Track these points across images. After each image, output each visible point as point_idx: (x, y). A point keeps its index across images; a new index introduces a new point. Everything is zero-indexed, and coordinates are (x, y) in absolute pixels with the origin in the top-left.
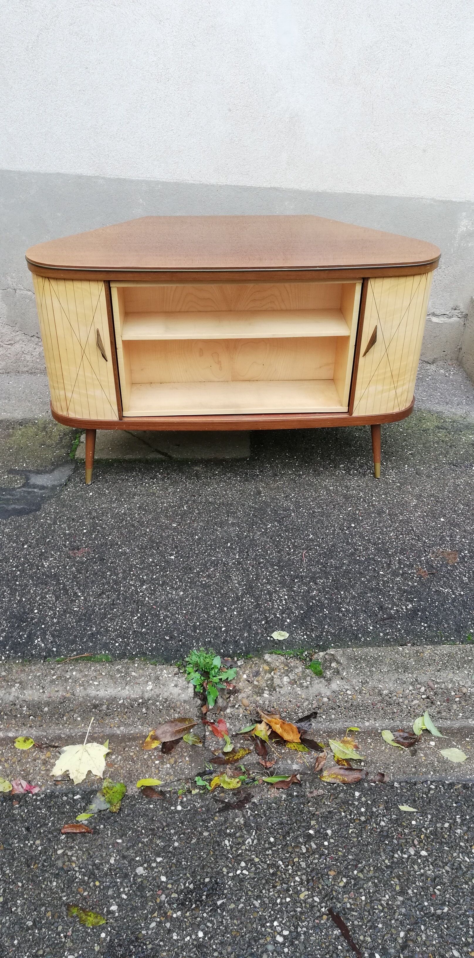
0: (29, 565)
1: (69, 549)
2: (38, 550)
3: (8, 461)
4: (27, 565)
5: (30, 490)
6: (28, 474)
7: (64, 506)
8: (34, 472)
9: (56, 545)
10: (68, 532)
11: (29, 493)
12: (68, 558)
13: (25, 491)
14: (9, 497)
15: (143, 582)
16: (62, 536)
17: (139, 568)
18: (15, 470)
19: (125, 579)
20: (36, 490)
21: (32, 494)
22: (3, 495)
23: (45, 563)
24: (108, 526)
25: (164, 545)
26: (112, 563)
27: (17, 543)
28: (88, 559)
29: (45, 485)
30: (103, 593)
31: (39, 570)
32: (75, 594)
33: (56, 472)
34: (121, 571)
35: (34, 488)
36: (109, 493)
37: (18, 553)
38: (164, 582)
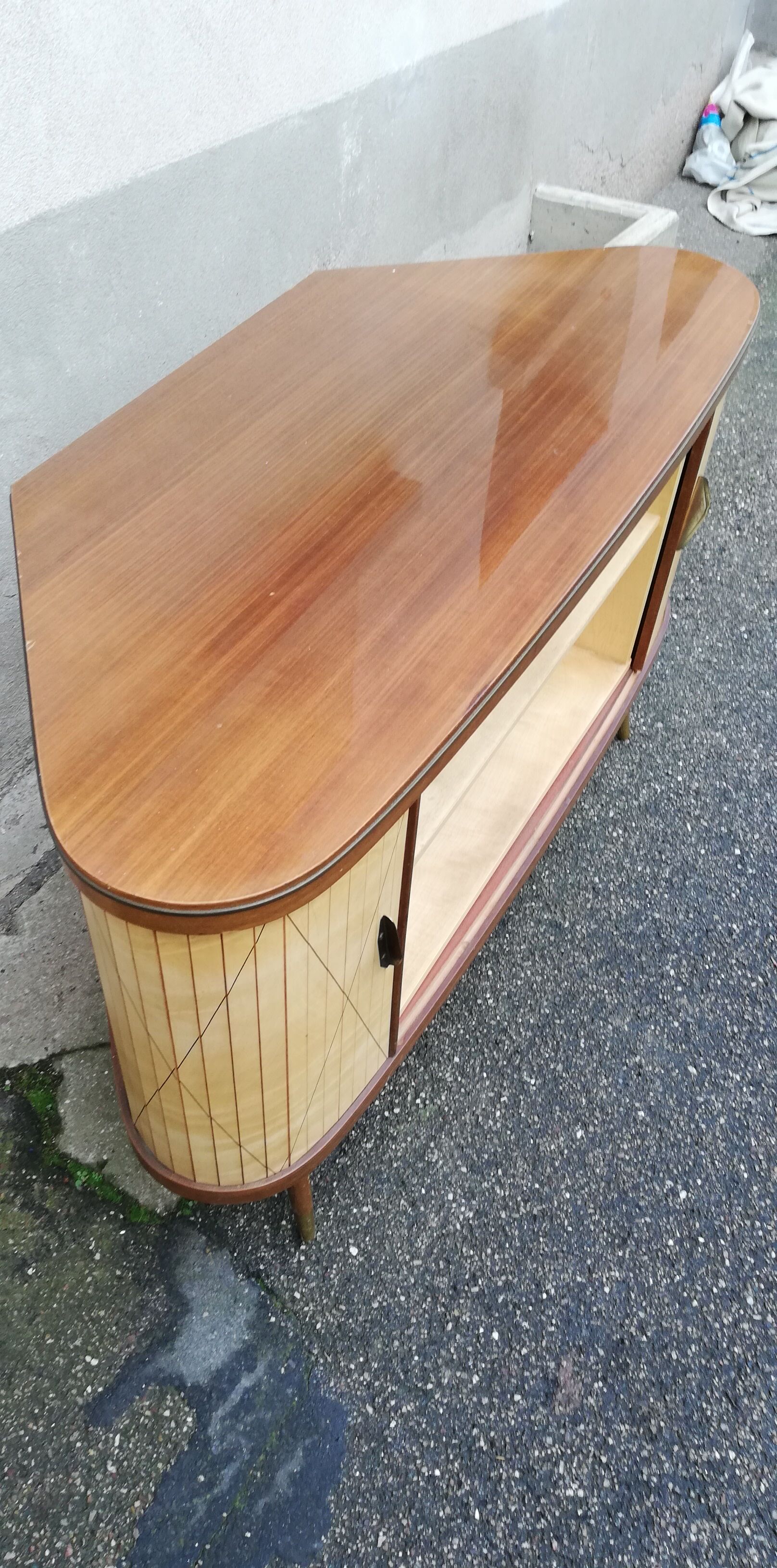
0: (559, 1539)
1: (544, 1404)
2: (509, 1488)
3: (37, 1397)
4: (555, 1544)
5: (235, 1397)
6: (150, 1369)
7: (364, 1340)
8: (151, 1350)
9: (512, 1432)
10: (476, 1379)
11: (246, 1405)
12: (575, 1422)
13: (234, 1415)
14: (228, 1473)
15: (736, 1296)
16: (485, 1401)
17: (685, 1279)
18: (99, 1399)
19: (706, 1328)
20: (246, 1382)
21: (259, 1400)
22: (210, 1485)
23: (570, 1493)
24: (503, 1272)
25: (635, 1188)
26: (642, 1329)
27: (450, 1533)
28: (604, 1379)
29: (236, 1347)
30: (735, 1402)
31: (585, 1517)
32: (710, 1464)
33: (192, 1293)
34: (679, 1322)
35: (233, 1382)
36: (376, 1207)
37: (494, 1546)
38: (753, 1253)
